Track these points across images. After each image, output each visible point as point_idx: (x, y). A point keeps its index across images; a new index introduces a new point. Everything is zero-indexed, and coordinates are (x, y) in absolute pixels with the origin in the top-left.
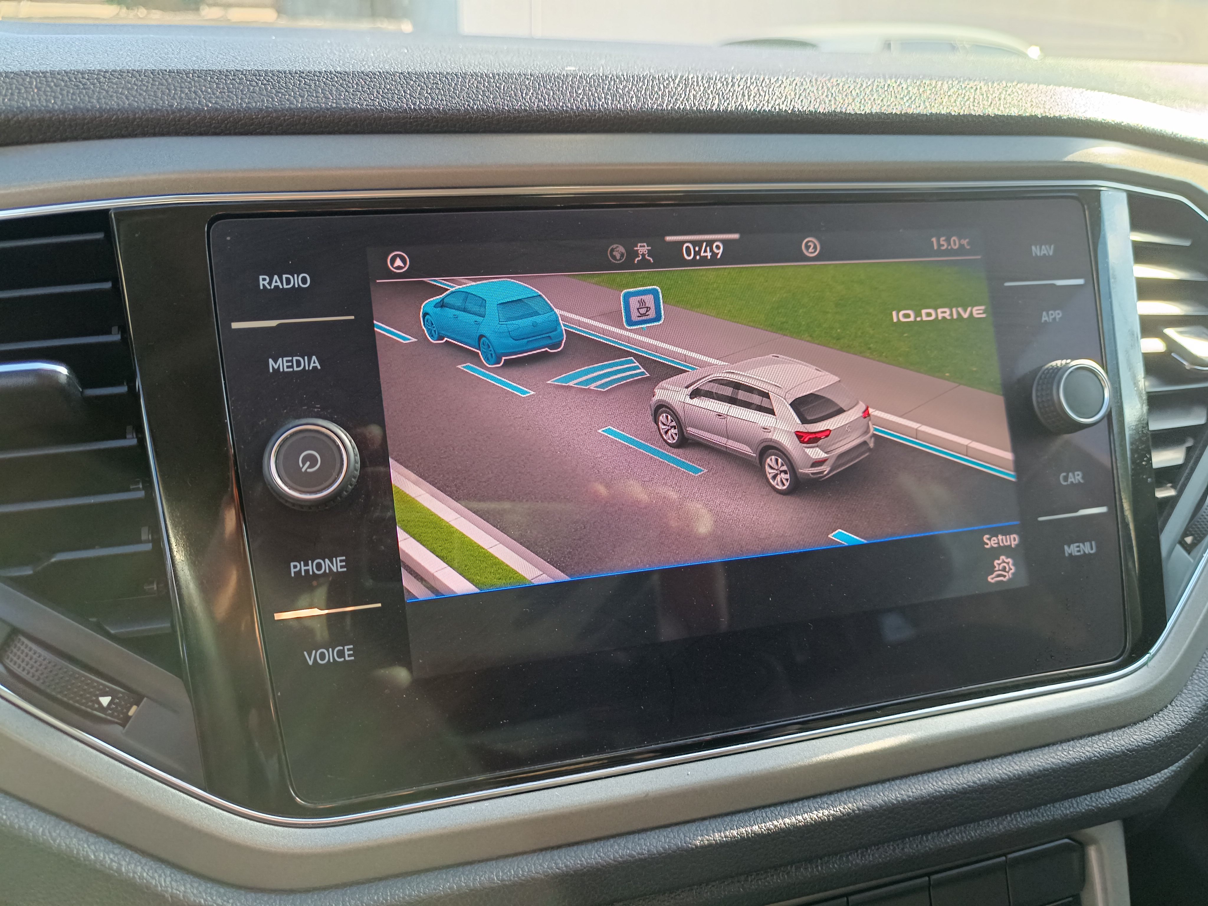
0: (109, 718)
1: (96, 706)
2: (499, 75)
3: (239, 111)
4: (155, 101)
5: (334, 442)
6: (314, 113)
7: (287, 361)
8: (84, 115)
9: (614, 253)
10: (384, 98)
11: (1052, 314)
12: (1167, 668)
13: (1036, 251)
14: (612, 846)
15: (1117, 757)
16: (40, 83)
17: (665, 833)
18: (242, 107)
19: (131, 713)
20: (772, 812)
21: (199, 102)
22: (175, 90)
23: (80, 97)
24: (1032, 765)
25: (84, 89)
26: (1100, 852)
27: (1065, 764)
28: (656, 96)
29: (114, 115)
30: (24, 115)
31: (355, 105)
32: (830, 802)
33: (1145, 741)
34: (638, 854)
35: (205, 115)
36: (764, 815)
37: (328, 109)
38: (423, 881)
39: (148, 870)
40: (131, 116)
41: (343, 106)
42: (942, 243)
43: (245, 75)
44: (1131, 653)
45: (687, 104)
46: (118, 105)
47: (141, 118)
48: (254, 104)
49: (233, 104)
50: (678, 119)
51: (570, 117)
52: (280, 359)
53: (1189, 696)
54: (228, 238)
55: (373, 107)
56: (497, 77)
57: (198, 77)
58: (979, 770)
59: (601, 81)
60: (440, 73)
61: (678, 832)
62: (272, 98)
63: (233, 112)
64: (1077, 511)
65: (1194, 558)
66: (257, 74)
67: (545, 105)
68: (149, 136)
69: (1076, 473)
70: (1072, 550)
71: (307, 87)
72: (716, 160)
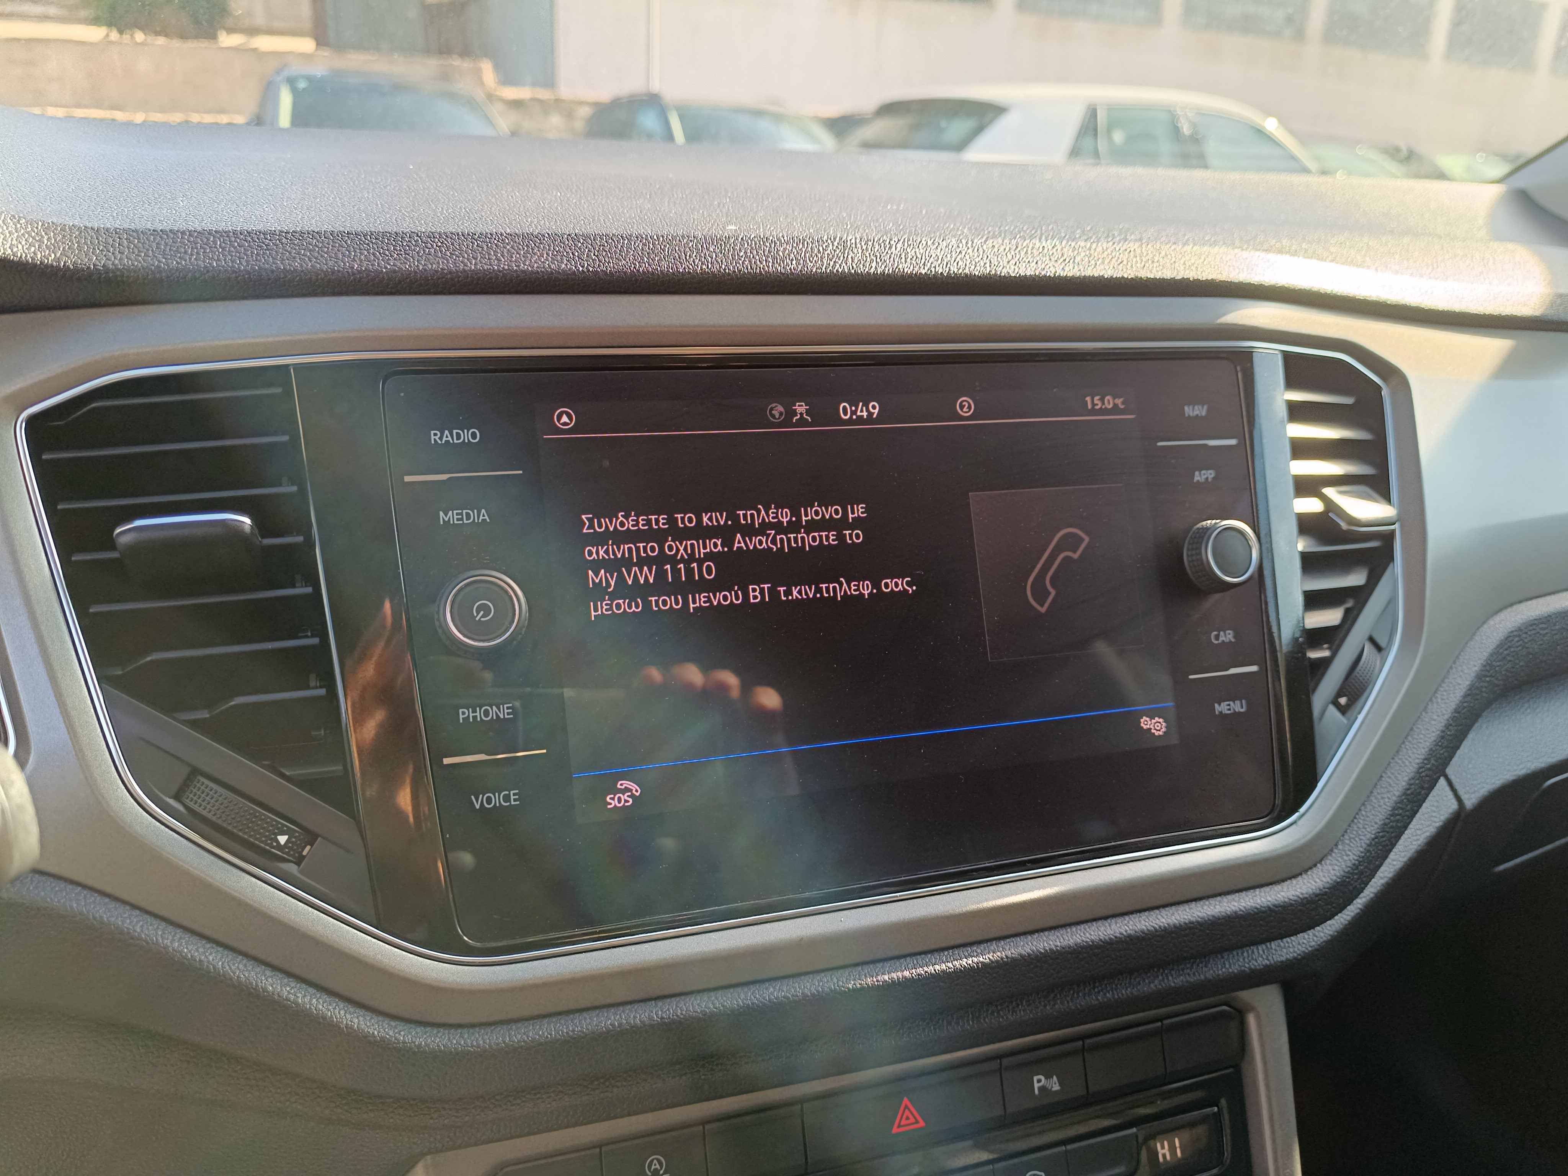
0: (285, 856)
1: (275, 844)
2: (663, 237)
3: (416, 272)
4: (336, 262)
5: (507, 592)
6: (487, 275)
7: (457, 514)
8: (268, 276)
9: (773, 412)
10: (554, 260)
11: (1204, 474)
12: (1316, 827)
13: (1189, 411)
14: (767, 989)
15: (1263, 912)
16: (224, 242)
17: (819, 978)
18: (418, 269)
19: (305, 853)
20: (923, 959)
21: (378, 263)
22: (355, 252)
23: (264, 258)
24: (1178, 918)
25: (268, 250)
26: (1258, 1018)
27: (1211, 918)
28: (815, 258)
29: (297, 276)
30: (210, 274)
31: (526, 267)
32: (979, 951)
33: (1292, 897)
34: (793, 995)
35: (383, 277)
36: (915, 962)
37: (500, 271)
38: (585, 1019)
39: (323, 1003)
40: (314, 278)
41: (515, 268)
42: (1096, 402)
43: (420, 237)
44: (1280, 811)
45: (846, 267)
46: (302, 266)
47: (322, 279)
48: (430, 266)
49: (410, 266)
50: (836, 282)
51: (732, 279)
52: (451, 512)
53: (1339, 855)
54: (402, 394)
55: (543, 270)
56: (661, 239)
57: (376, 239)
58: (1126, 922)
59: (762, 243)
60: (607, 235)
61: (831, 976)
62: (447, 260)
63: (410, 274)
64: (1227, 670)
65: (1348, 720)
66: (431, 236)
67: (708, 268)
68: (328, 296)
69: (1228, 632)
70: (1222, 708)
71: (480, 249)
72: (873, 322)
